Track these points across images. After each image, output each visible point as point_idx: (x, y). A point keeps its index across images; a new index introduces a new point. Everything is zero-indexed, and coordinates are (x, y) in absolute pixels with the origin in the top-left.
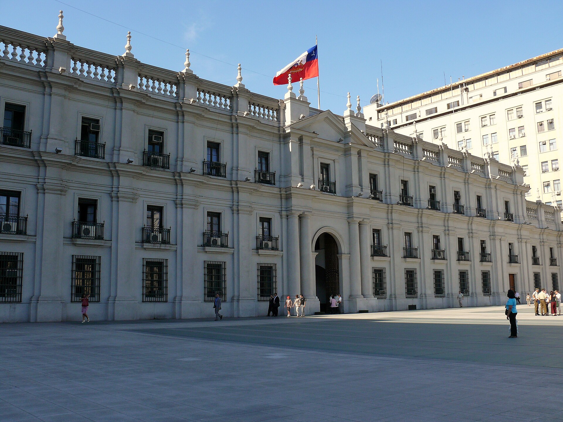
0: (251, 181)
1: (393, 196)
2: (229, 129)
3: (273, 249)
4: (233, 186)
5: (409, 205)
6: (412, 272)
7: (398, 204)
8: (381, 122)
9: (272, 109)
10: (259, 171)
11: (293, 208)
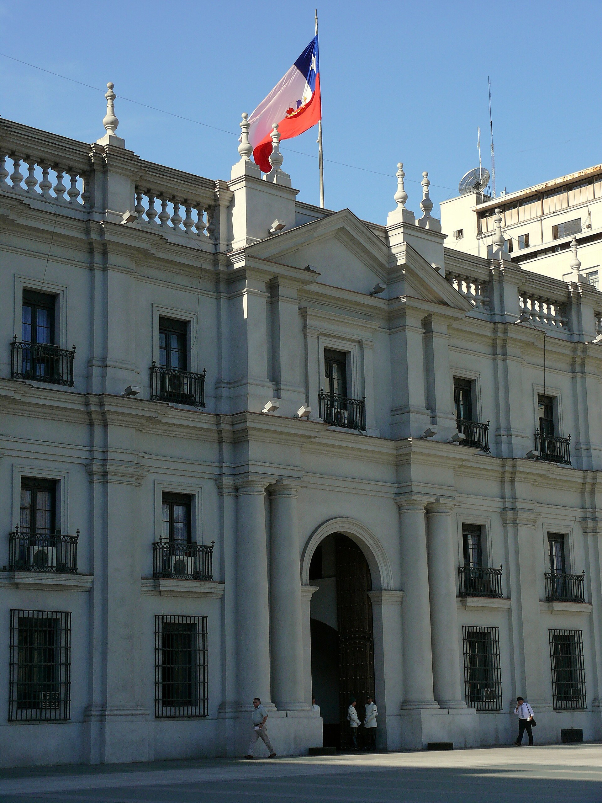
0: (140, 396)
1: (517, 436)
2: (81, 256)
3: (197, 576)
4: (93, 408)
5: (558, 459)
6: (569, 638)
7: (530, 457)
8: (489, 241)
9: (197, 206)
10: (162, 369)
11: (251, 468)
